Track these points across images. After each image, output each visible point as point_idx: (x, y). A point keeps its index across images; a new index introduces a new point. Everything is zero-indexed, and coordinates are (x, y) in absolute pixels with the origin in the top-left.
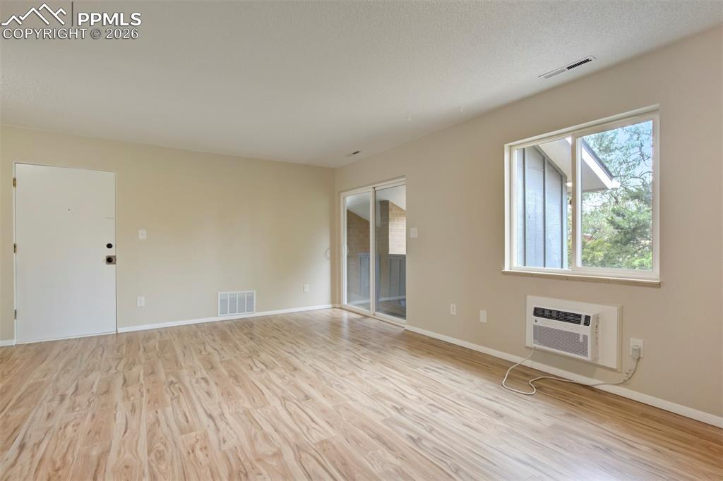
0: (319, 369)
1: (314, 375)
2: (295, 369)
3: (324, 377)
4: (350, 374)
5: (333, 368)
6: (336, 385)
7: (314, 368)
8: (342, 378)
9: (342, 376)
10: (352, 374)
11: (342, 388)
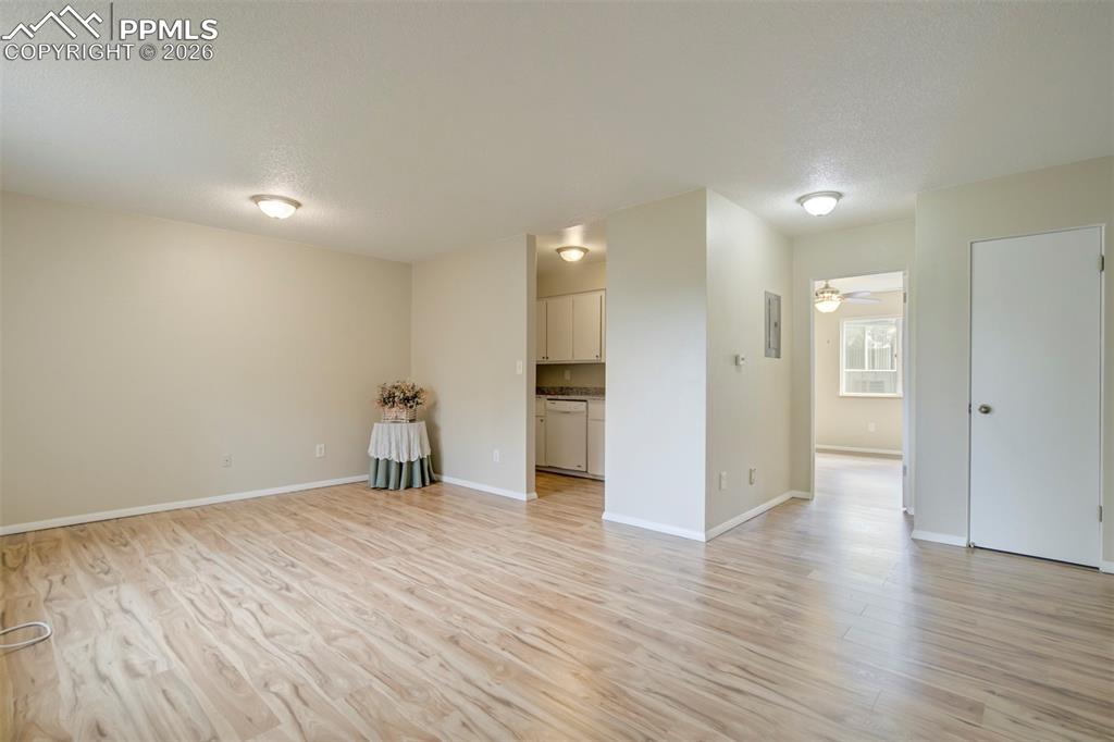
0: (402, 646)
1: (412, 631)
2: (454, 641)
3: (390, 626)
4: (335, 638)
5: (371, 651)
6: (366, 613)
7: (412, 647)
8: (353, 627)
9: (354, 632)
10: (330, 640)
11: (357, 610)
